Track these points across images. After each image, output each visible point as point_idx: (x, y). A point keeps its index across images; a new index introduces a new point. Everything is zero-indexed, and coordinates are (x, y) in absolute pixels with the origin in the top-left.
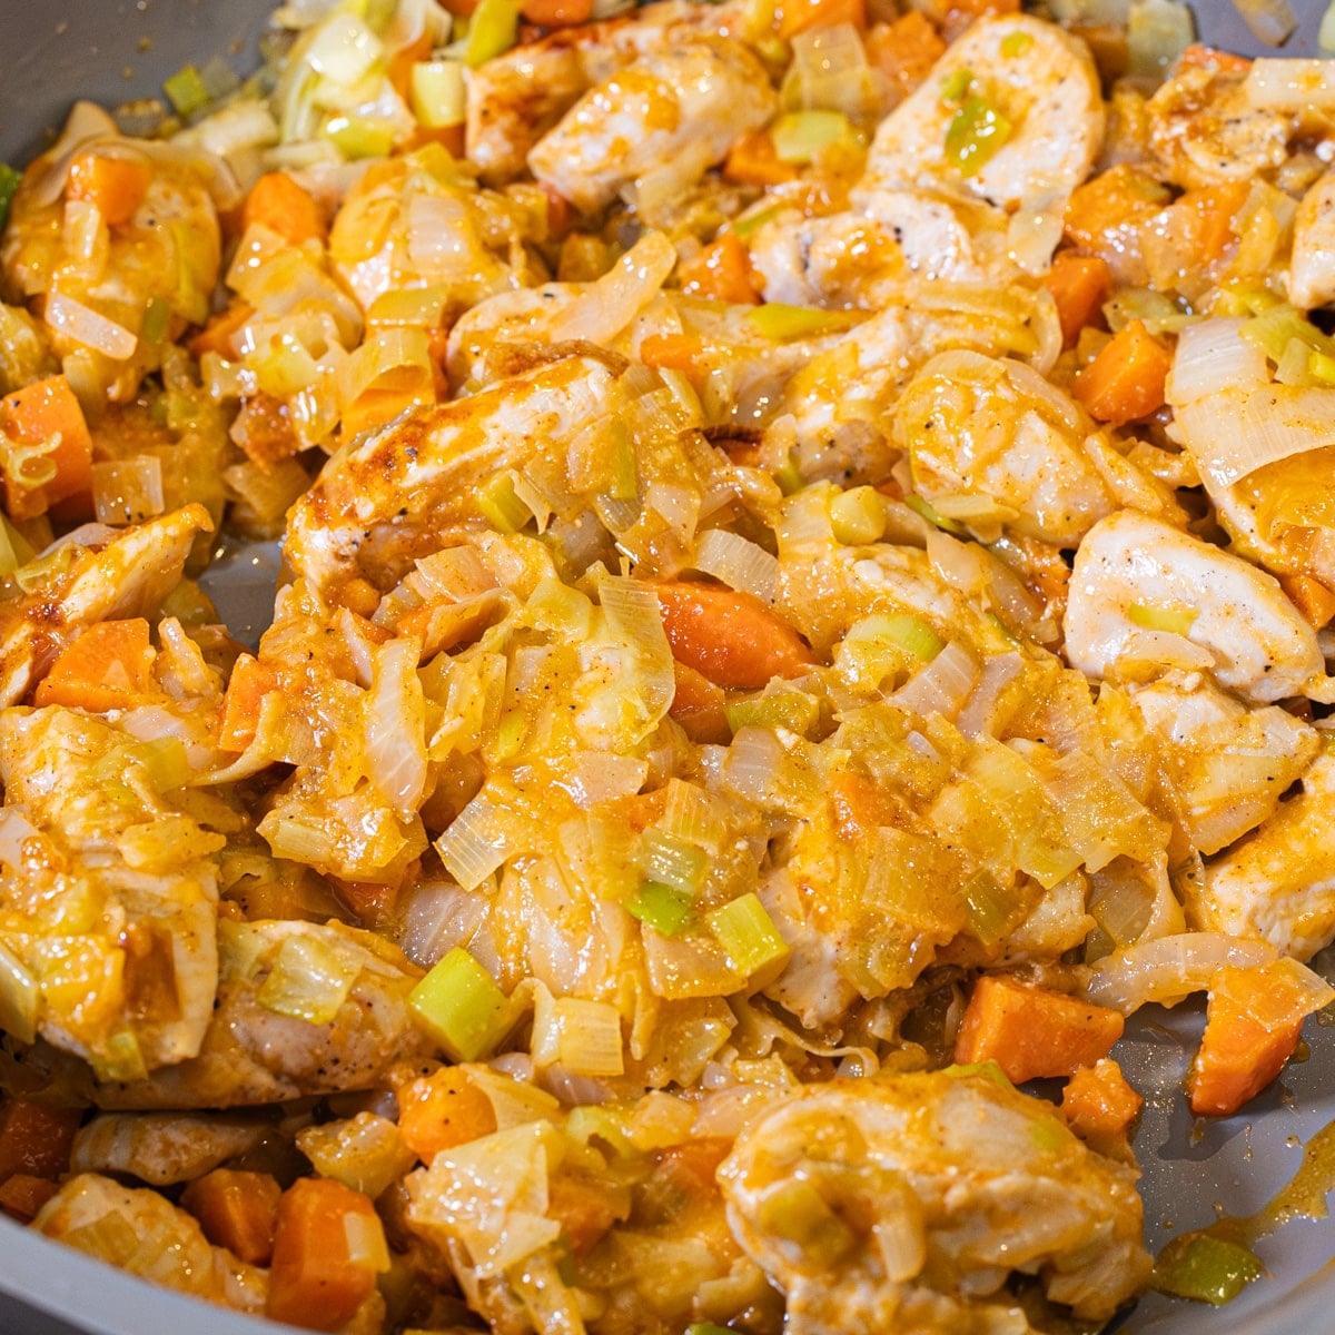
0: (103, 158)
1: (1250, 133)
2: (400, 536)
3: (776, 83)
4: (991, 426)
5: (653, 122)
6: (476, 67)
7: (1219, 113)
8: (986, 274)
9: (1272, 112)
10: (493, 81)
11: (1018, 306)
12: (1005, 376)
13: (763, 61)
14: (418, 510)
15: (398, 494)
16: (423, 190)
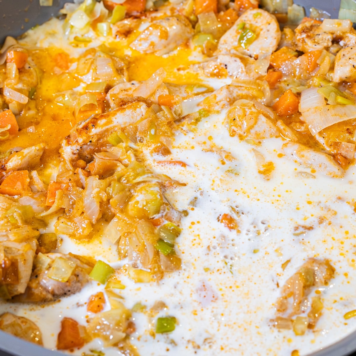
0: (15, 51)
1: (323, 38)
2: (90, 148)
3: (194, 27)
4: (251, 119)
5: (161, 37)
6: (114, 24)
7: (314, 33)
8: (249, 76)
9: (328, 33)
10: (118, 27)
11: (259, 85)
12: (254, 105)
13: (190, 21)
14: (95, 141)
15: (89, 137)
16: (100, 56)
